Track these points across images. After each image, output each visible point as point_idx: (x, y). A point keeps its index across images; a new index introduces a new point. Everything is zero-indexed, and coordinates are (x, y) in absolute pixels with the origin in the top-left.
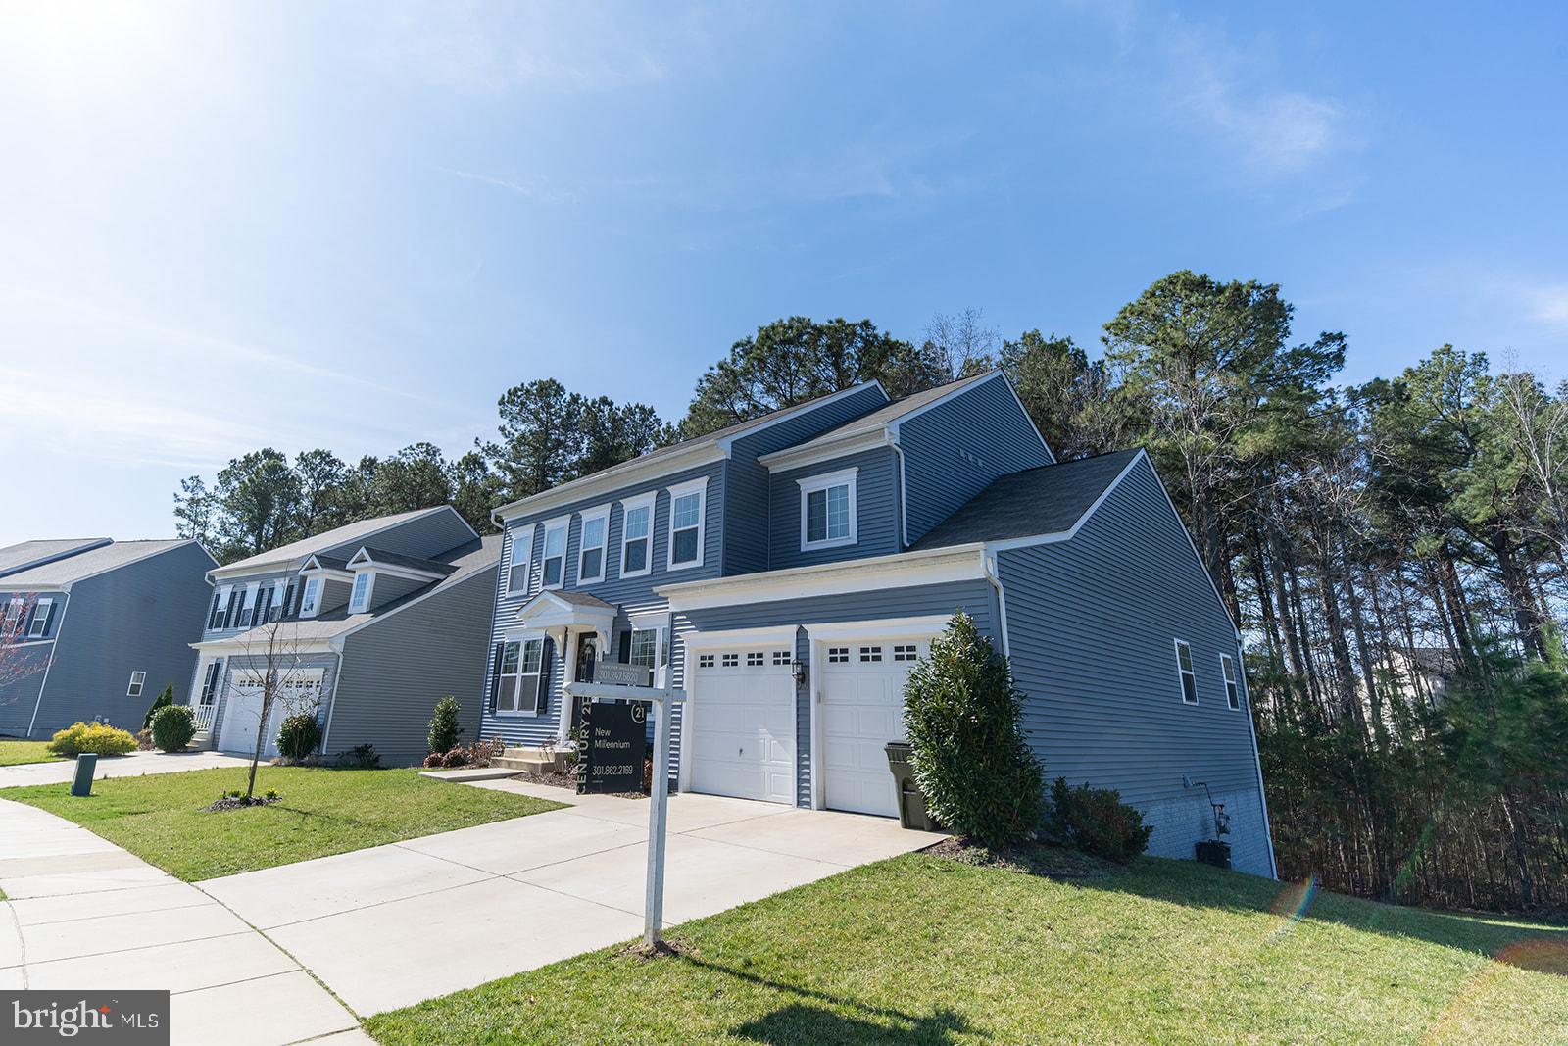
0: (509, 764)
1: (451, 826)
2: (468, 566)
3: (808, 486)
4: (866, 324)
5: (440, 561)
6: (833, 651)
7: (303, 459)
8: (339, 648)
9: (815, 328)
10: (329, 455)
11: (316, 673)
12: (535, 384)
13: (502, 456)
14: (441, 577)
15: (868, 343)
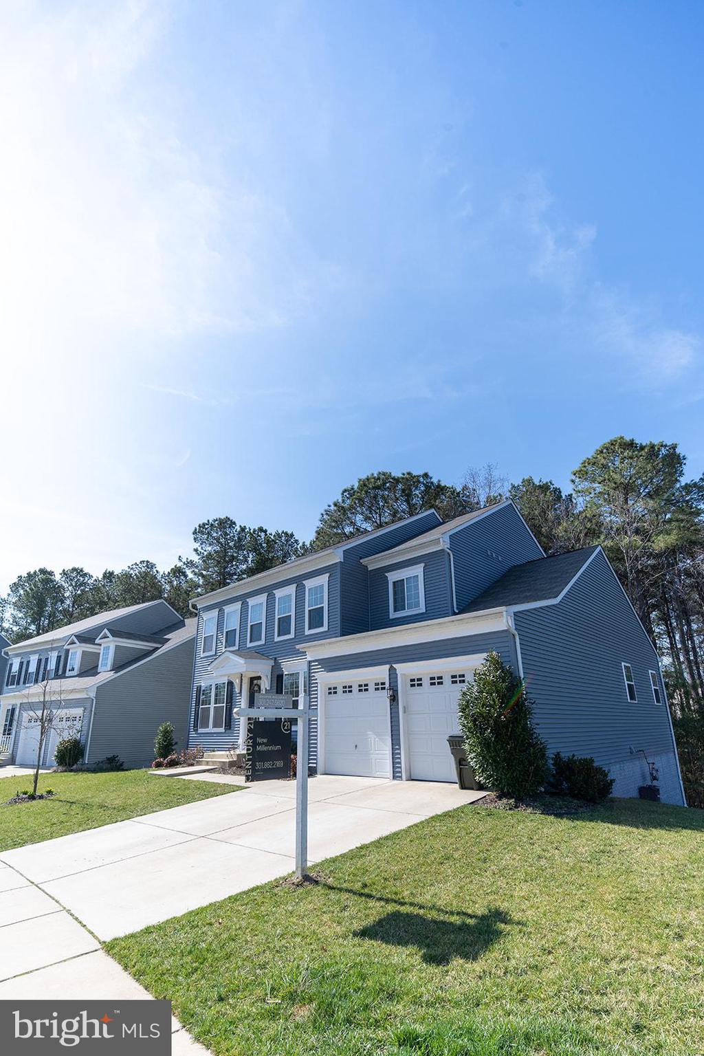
0: (207, 763)
1: (169, 805)
2: (176, 638)
3: (393, 577)
4: (426, 475)
5: (158, 636)
6: (412, 680)
7: (65, 574)
8: (92, 695)
9: (394, 479)
10: (82, 571)
11: (78, 712)
12: (217, 520)
13: (197, 567)
14: (159, 646)
15: (428, 487)
